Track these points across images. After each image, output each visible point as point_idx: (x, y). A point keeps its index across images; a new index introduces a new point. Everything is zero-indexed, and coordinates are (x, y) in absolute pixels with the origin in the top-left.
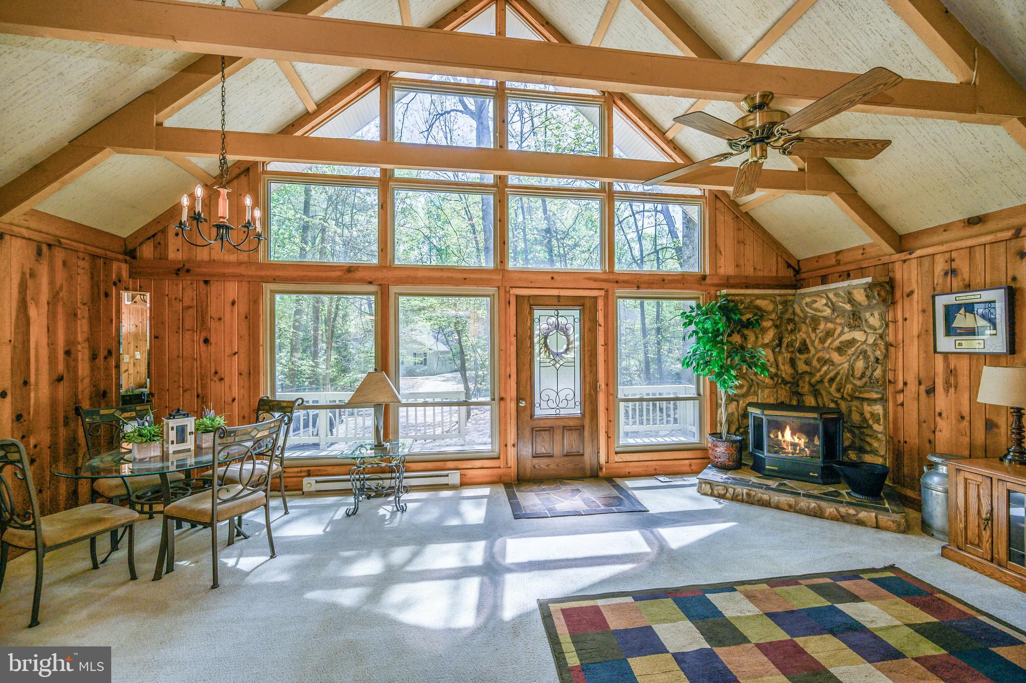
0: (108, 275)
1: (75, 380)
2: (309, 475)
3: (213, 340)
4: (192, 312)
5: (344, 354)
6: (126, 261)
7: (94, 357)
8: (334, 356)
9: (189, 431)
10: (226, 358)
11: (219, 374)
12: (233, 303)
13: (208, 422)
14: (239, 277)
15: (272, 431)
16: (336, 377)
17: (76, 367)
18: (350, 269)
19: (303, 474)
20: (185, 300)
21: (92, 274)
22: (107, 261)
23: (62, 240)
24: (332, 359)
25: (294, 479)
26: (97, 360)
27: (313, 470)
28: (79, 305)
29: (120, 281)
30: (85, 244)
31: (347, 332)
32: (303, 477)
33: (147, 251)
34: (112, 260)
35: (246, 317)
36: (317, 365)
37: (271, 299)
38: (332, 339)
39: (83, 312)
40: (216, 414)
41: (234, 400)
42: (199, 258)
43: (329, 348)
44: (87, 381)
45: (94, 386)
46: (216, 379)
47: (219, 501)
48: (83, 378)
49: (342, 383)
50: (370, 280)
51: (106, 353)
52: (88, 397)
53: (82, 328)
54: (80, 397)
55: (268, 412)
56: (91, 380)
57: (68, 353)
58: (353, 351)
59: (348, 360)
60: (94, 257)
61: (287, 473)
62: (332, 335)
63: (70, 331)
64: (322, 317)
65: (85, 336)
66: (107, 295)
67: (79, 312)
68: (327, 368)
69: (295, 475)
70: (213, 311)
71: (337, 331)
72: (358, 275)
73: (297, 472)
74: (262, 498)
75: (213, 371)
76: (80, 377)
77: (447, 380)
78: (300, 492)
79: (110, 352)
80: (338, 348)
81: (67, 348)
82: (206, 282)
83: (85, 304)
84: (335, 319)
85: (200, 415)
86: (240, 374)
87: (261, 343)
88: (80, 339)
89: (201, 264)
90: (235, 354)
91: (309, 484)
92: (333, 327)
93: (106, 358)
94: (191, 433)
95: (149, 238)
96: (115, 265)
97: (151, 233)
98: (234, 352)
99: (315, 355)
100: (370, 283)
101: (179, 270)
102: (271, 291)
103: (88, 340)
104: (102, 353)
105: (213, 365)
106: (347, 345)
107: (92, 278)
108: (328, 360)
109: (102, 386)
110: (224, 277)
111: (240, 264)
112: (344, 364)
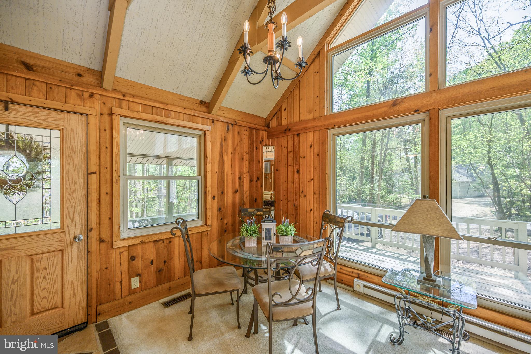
0: (257, 138)
1: (243, 192)
2: (358, 278)
3: (301, 171)
4: (291, 154)
5: (390, 182)
6: (265, 130)
7: (251, 181)
8: (383, 184)
9: (272, 232)
10: (307, 183)
11: (304, 192)
12: (311, 146)
13: (283, 228)
14: (314, 129)
15: (316, 251)
16: (384, 196)
17: (243, 185)
18: (395, 103)
19: (354, 275)
20: (289, 147)
21: (250, 138)
22: (257, 130)
23: (237, 121)
24: (382, 185)
25: (348, 277)
26: (252, 183)
27: (362, 275)
28: (245, 154)
29: (263, 141)
30: (247, 122)
31: (391, 169)
32: (355, 277)
33: (274, 123)
34: (260, 130)
35: (318, 155)
36: (373, 188)
37: (333, 140)
38: (382, 173)
39: (246, 157)
40: (290, 222)
41: (311, 210)
42: (295, 121)
43: (380, 179)
44: (248, 193)
45: (251, 196)
46: (302, 195)
47: (273, 303)
48: (246, 191)
49: (388, 200)
50: (417, 108)
51: (257, 179)
52: (248, 201)
53: (246, 165)
54: (245, 201)
55: (328, 223)
56: (250, 192)
57: (240, 178)
58: (395, 181)
59: (392, 186)
60: (251, 129)
61: (343, 270)
62: (382, 172)
63: (240, 167)
64: (376, 162)
65: (247, 170)
66: (257, 148)
67: (245, 157)
68: (379, 191)
69: (349, 273)
70: (301, 154)
71: (385, 169)
72: (403, 106)
73: (350, 272)
74: (309, 309)
75: (301, 191)
76: (245, 191)
77: (471, 203)
78: (352, 289)
79: (258, 179)
80: (385, 179)
81: (239, 176)
82: (298, 135)
83: (247, 153)
84: (384, 162)
85: (279, 222)
86: (315, 193)
87: (327, 172)
88: (245, 172)
89: (295, 124)
90: (312, 180)
91: (359, 284)
92: (383, 166)
93: (256, 181)
94: (274, 234)
95: (274, 116)
96: (261, 132)
97: (275, 113)
98: (311, 178)
99: (372, 182)
100: (417, 111)
101: (286, 130)
102: (333, 135)
103: (249, 172)
104: (255, 179)
105: (301, 186)
106: (391, 177)
107: (250, 140)
108: (379, 186)
109: (255, 196)
110: (306, 130)
111: (314, 119)
112: (390, 188)
